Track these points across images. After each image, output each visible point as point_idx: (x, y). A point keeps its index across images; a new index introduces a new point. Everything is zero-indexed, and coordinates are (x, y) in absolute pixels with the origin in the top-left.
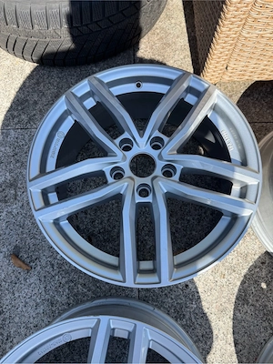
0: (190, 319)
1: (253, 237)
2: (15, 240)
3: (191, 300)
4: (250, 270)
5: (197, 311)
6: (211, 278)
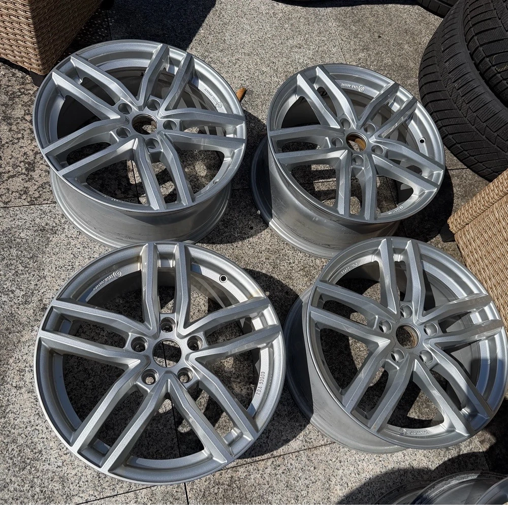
0: (225, 232)
1: (308, 284)
2: (257, 90)
3: (241, 233)
4: (278, 281)
5: (232, 237)
6: (264, 248)
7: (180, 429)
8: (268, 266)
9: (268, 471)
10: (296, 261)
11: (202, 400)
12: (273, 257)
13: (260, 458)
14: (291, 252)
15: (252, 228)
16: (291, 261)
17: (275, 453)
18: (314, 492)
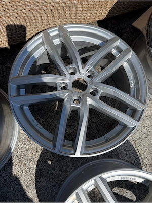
4: (40, 156)
7: (134, 200)
8: (31, 164)
9: (142, 148)
10: (25, 146)
11: (118, 191)
12: (24, 162)
13: (138, 153)
14: (19, 150)
15: (5, 180)
16: (25, 149)
17: (134, 146)
18: (146, 124)
